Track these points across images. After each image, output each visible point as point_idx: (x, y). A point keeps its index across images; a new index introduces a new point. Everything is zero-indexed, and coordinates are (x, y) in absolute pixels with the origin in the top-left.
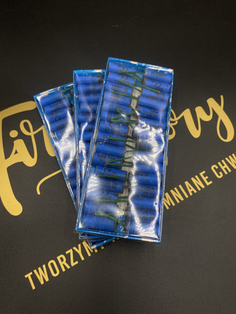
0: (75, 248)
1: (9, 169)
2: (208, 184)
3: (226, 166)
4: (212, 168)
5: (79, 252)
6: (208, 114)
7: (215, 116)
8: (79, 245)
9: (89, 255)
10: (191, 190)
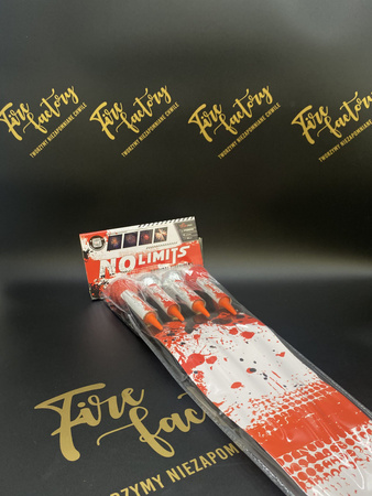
0: (131, 487)
1: (72, 428)
5: (136, 490)
8: (136, 485)
9: (147, 493)
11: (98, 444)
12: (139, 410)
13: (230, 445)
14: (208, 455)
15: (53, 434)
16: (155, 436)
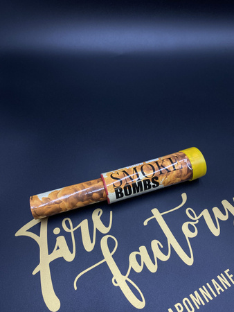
6: (225, 214)
10: (219, 289)
11: (76, 288)
12: (109, 239)
13: (196, 293)
14: (176, 306)
15: (34, 273)
16: (126, 278)
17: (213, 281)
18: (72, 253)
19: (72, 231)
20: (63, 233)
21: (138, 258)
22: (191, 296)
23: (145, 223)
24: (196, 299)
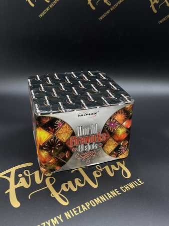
0: (46, 222)
1: (16, 190)
2: (119, 194)
3: (127, 187)
4: (121, 188)
5: (49, 224)
6: (117, 167)
7: (121, 168)
8: (49, 221)
9: (54, 225)
10: (110, 196)
11: (30, 198)
12: (50, 179)
13: (97, 198)
14: (86, 204)
15: (6, 193)
16: (59, 193)
17: (108, 194)
18: (28, 184)
19: (29, 175)
20: (24, 176)
21: (67, 186)
22: (95, 200)
23: (72, 172)
24: (98, 201)
